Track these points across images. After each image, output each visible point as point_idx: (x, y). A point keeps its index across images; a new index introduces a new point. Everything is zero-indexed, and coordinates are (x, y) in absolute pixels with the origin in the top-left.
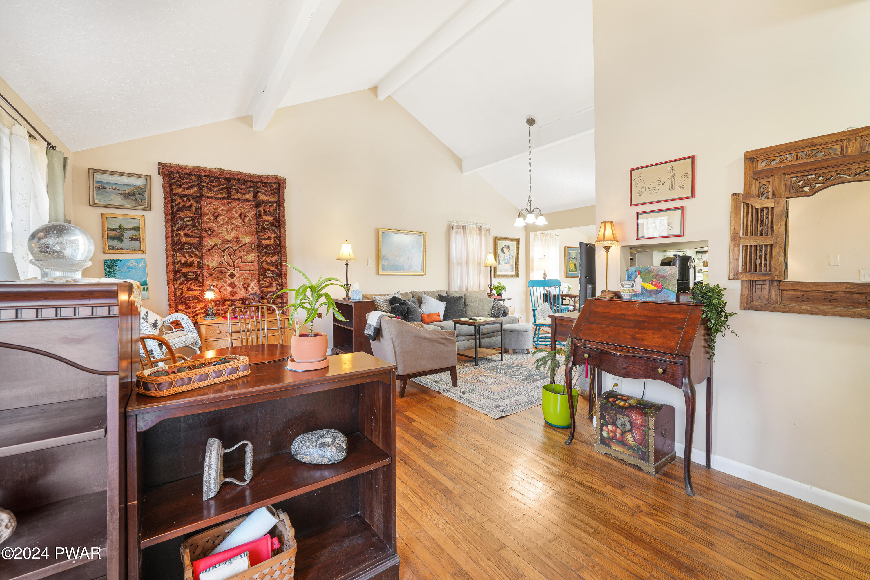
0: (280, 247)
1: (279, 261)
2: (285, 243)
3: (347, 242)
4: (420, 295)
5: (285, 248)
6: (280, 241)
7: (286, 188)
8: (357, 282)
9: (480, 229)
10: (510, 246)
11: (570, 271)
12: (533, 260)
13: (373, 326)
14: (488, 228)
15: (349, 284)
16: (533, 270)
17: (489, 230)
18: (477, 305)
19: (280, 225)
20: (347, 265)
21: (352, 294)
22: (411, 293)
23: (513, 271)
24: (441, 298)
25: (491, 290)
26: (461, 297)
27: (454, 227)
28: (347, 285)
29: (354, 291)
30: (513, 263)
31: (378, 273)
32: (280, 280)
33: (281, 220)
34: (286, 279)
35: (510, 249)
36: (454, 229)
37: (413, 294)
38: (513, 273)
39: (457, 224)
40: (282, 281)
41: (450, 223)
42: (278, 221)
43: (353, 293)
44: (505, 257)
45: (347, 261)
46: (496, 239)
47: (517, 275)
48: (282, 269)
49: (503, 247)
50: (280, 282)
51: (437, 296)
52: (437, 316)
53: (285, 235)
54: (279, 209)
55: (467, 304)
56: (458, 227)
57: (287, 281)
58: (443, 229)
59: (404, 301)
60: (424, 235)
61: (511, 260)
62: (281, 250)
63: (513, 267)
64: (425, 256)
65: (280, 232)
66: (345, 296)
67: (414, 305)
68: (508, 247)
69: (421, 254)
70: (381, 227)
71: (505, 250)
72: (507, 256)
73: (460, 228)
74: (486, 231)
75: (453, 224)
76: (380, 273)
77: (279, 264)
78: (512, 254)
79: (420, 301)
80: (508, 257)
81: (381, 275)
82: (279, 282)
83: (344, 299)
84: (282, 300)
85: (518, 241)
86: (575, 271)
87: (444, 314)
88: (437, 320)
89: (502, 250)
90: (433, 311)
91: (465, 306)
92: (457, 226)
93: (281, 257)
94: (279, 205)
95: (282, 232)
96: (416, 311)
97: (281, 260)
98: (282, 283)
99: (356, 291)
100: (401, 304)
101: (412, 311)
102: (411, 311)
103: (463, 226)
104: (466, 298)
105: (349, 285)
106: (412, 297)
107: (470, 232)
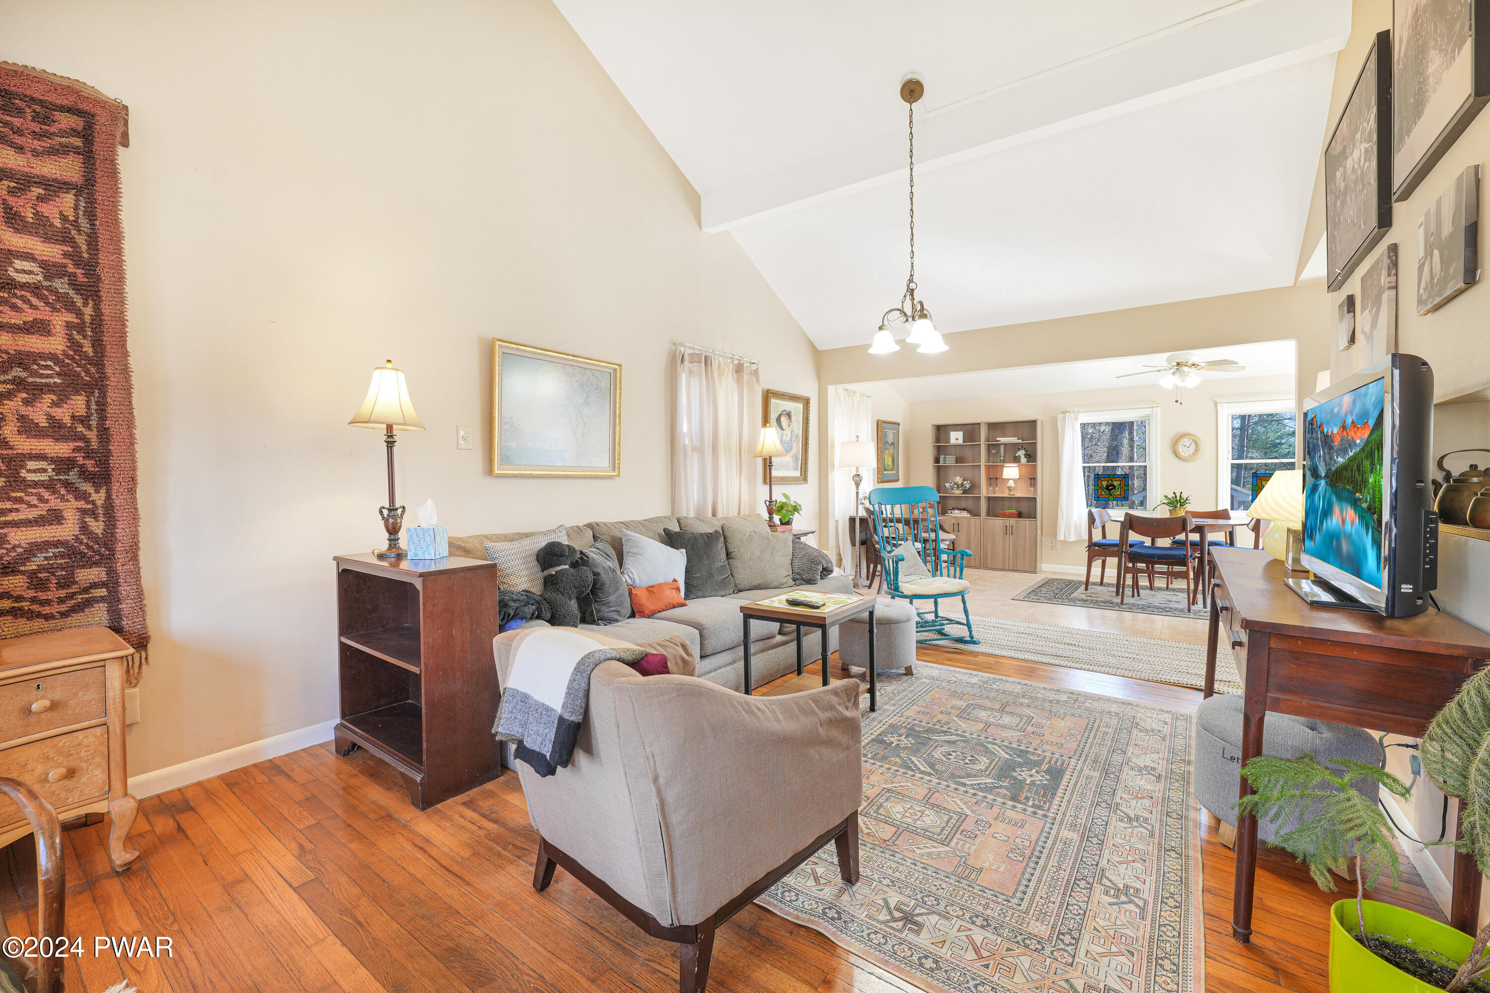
0: (99, 364)
1: (94, 423)
2: (126, 354)
3: (389, 365)
4: (617, 533)
5: (125, 371)
6: (98, 343)
7: (125, 144)
8: (430, 502)
9: (739, 369)
10: (792, 414)
11: (885, 470)
12: (833, 445)
13: (548, 709)
14: (754, 367)
15: (397, 505)
16: (833, 466)
17: (756, 373)
18: (757, 553)
19: (99, 279)
20: (390, 444)
21: (410, 539)
22: (590, 526)
23: (796, 469)
24: (671, 539)
25: (770, 513)
26: (716, 532)
27: (686, 357)
28: (392, 509)
29: (418, 532)
30: (798, 450)
31: (489, 470)
32: (99, 498)
33: (104, 259)
34: (132, 491)
35: (793, 418)
36: (686, 362)
37: (596, 532)
38: (797, 474)
39: (691, 352)
40: (109, 497)
41: (674, 347)
42: (91, 267)
43: (416, 540)
44: (784, 438)
45: (390, 428)
46: (768, 396)
47: (804, 478)
48: (108, 454)
49: (780, 415)
50: (99, 503)
51: (659, 534)
52: (674, 591)
53: (121, 322)
54: (91, 216)
55: (731, 550)
56: (695, 358)
57: (134, 501)
58: (661, 361)
59: (582, 553)
60: (615, 370)
61: (794, 445)
62: (103, 377)
63: (797, 460)
64: (618, 428)
65: (97, 308)
66: (383, 545)
67: (609, 563)
68: (789, 415)
69: (606, 420)
70: (500, 337)
71: (784, 420)
72: (787, 435)
73: (700, 362)
74: (751, 374)
75: (682, 349)
76: (496, 471)
77: (92, 435)
78: (796, 431)
79: (619, 550)
80: (789, 438)
81: (499, 476)
82: (93, 503)
83: (381, 557)
84: (112, 572)
85: (806, 402)
86: (892, 470)
87: (686, 583)
88: (675, 602)
89: (778, 420)
90: (659, 579)
91: (728, 554)
92: (691, 355)
93: (102, 407)
94: (91, 203)
95: (106, 310)
96: (616, 582)
97: (102, 418)
98: (109, 506)
99: (425, 531)
100: (574, 565)
101: (607, 583)
102: (603, 584)
103: (706, 358)
104: (728, 534)
105: (399, 511)
106: (595, 538)
107: (721, 375)
